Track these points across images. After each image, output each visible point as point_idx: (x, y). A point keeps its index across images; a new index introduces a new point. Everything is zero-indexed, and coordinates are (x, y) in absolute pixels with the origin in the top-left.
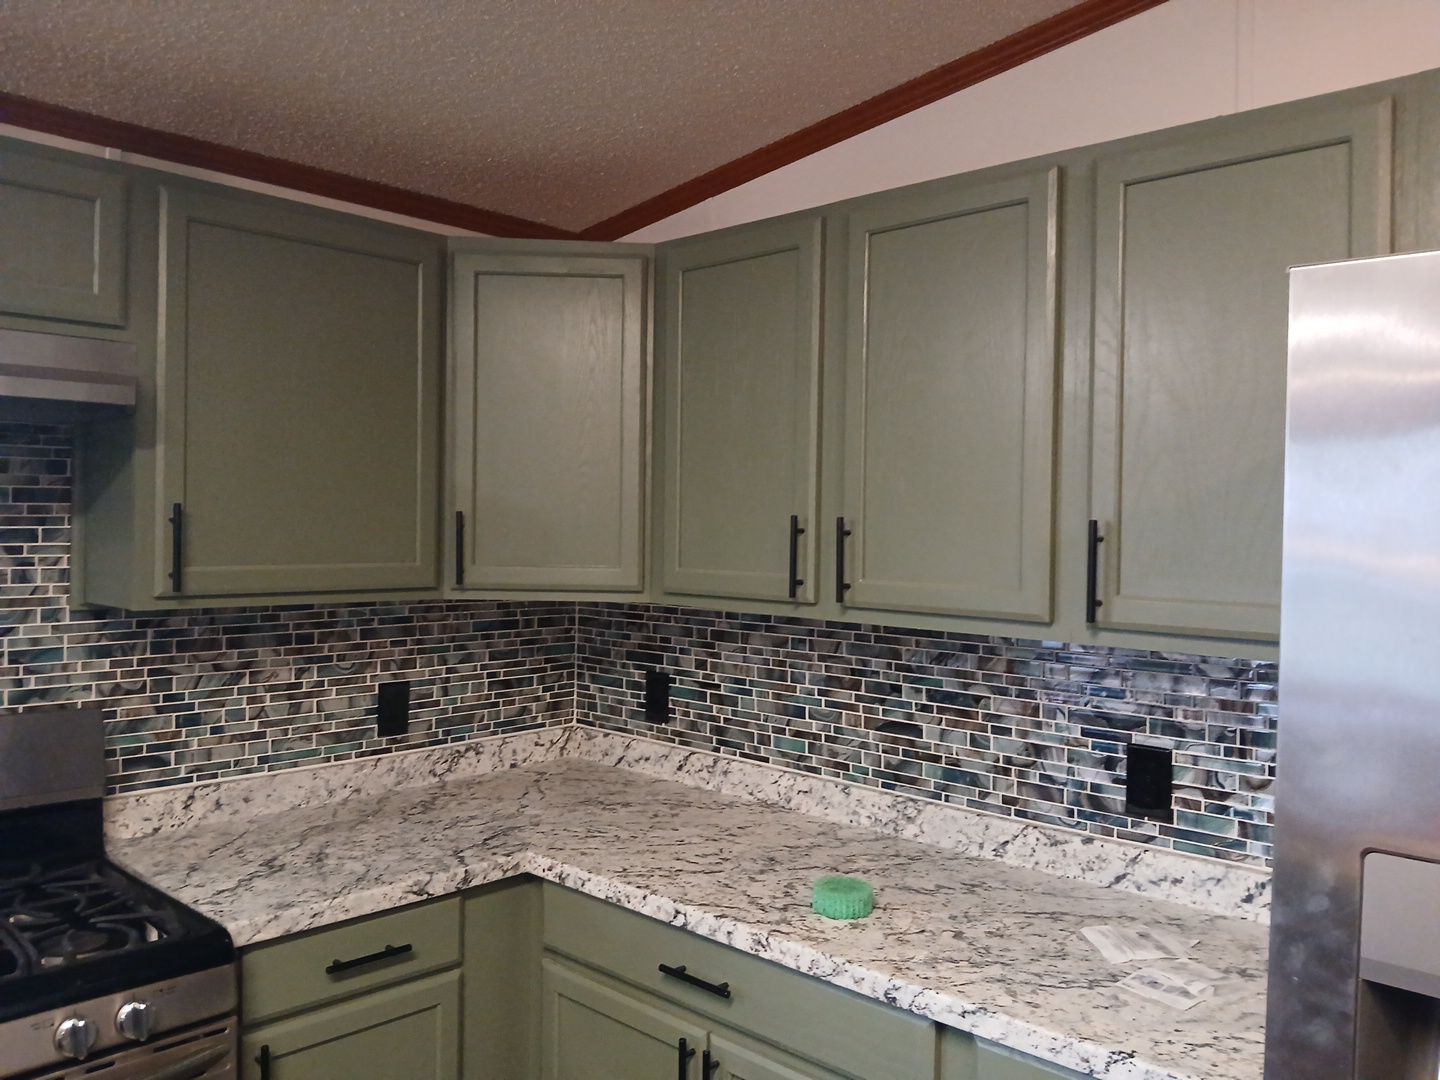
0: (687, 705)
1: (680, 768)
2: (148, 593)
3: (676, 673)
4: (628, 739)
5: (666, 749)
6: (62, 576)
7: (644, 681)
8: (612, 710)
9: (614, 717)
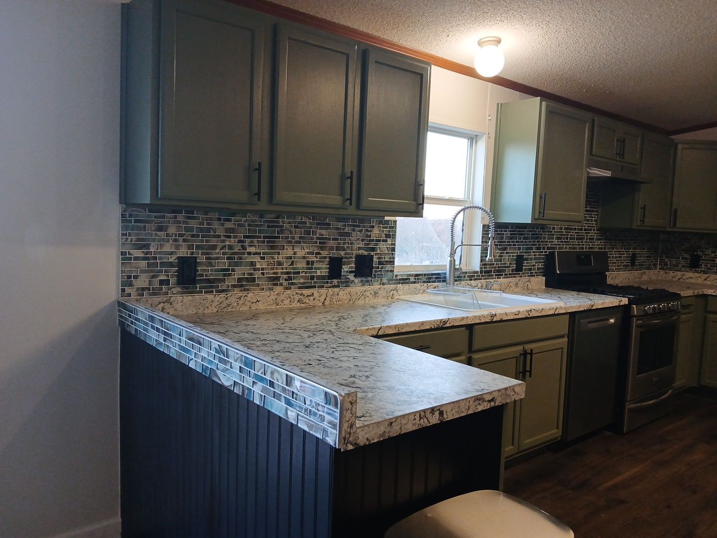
0: (707, 263)
2: (636, 224)
3: (703, 255)
4: (683, 273)
5: (699, 275)
6: (596, 221)
7: (689, 257)
8: (674, 266)
9: (675, 268)
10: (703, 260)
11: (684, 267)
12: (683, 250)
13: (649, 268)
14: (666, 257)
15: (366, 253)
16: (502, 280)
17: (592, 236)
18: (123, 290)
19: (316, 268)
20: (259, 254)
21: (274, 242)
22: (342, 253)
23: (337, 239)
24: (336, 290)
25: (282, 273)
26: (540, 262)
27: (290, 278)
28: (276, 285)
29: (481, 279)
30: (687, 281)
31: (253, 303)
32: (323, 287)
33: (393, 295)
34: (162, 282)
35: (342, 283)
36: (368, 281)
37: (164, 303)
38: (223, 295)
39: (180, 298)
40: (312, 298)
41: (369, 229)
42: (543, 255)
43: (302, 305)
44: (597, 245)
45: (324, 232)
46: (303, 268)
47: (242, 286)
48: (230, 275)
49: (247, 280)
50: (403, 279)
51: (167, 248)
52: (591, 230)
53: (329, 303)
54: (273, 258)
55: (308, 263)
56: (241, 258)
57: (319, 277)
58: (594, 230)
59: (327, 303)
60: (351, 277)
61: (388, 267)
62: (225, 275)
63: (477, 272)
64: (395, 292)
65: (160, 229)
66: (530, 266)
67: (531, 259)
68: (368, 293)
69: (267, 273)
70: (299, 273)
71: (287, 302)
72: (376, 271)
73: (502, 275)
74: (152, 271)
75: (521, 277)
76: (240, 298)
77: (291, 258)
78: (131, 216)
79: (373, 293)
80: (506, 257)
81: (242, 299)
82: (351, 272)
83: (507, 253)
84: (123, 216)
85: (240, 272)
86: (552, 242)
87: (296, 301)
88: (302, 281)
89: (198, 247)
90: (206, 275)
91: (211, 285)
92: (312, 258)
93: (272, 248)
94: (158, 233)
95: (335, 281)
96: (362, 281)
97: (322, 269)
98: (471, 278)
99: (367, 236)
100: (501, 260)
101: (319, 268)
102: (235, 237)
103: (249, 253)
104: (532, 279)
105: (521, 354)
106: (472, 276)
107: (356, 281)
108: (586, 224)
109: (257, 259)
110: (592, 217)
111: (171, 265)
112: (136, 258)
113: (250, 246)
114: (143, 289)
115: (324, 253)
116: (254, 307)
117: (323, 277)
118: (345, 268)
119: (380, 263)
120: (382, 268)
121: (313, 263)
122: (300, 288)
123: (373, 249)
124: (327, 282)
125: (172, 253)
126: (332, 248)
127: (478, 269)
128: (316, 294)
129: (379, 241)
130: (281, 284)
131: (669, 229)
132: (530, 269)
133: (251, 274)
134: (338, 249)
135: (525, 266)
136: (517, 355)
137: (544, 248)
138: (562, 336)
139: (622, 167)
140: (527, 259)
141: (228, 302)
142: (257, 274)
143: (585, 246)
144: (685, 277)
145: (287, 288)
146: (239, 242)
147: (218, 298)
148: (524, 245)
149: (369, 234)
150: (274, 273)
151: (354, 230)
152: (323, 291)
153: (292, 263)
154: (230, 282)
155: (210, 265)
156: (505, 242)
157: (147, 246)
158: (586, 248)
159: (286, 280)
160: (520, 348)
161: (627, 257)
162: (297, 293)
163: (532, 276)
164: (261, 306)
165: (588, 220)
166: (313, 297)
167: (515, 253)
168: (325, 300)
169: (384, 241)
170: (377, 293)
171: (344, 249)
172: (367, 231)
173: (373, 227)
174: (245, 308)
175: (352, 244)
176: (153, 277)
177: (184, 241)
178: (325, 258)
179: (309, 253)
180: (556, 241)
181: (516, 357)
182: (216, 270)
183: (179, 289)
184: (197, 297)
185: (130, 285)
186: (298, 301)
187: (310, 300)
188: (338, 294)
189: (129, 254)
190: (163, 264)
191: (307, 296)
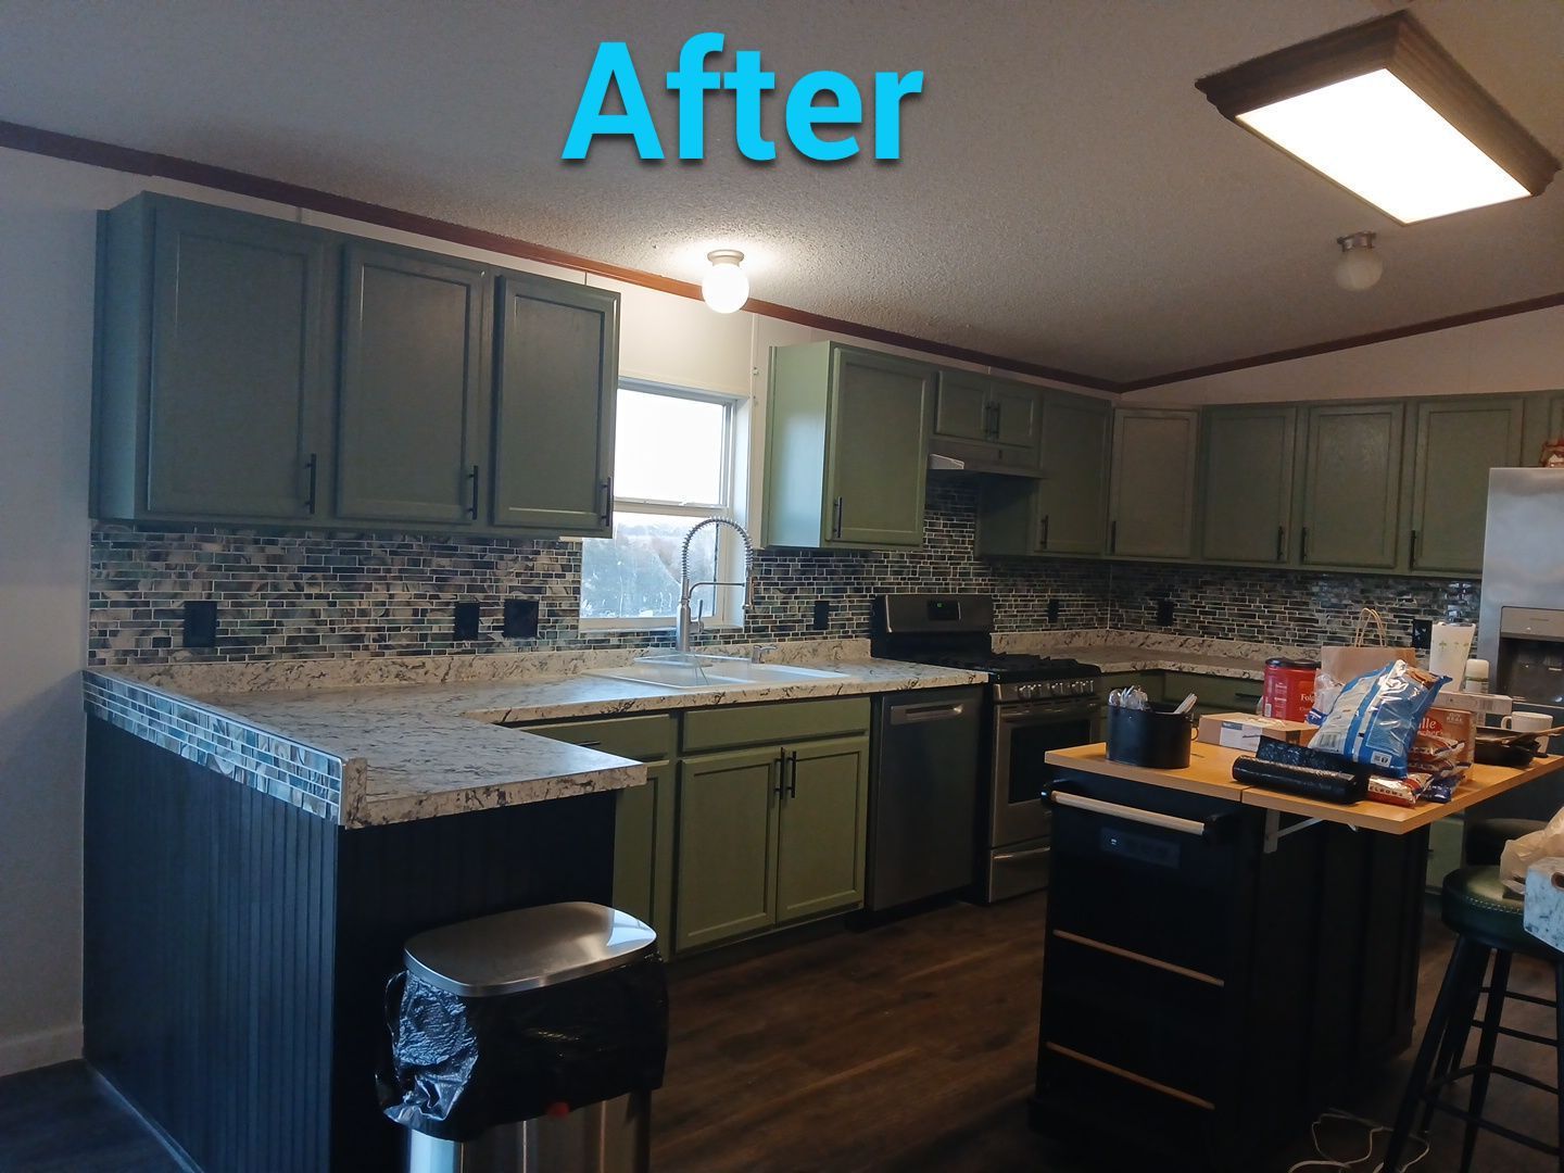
0: (1185, 616)
1: (1181, 646)
2: (1034, 548)
3: (1178, 601)
4: (1147, 634)
5: (1171, 637)
6: (972, 543)
7: (1156, 606)
8: (1134, 621)
9: (1135, 624)
10: (1180, 610)
11: (1148, 623)
12: (1147, 594)
13: (1088, 625)
14: (1121, 607)
15: (524, 597)
16: (788, 644)
17: (964, 568)
18: (92, 654)
19: (429, 621)
20: (327, 597)
21: (353, 577)
22: (480, 596)
23: (470, 573)
24: (468, 658)
25: (367, 629)
26: (862, 614)
27: (382, 638)
28: (358, 648)
29: (746, 642)
30: (1154, 648)
31: (314, 677)
32: (444, 653)
33: (576, 666)
34: (157, 642)
35: (479, 645)
36: (528, 644)
37: (159, 674)
38: (261, 664)
39: (186, 668)
40: (421, 671)
41: (531, 557)
42: (868, 601)
43: (404, 682)
44: (976, 585)
45: (445, 562)
46: (406, 621)
47: (296, 649)
48: (274, 631)
49: (305, 640)
50: (597, 641)
51: (167, 587)
52: (963, 558)
53: (453, 679)
54: (351, 604)
55: (415, 612)
56: (293, 604)
57: (436, 637)
58: (969, 559)
59: (450, 679)
60: (497, 636)
61: (568, 620)
62: (265, 632)
63: (740, 630)
64: (580, 663)
65: (156, 557)
66: (843, 620)
67: (844, 608)
68: (528, 664)
69: (340, 629)
70: (399, 629)
71: (375, 677)
72: (544, 627)
73: (789, 635)
74: (141, 625)
75: (826, 638)
76: (291, 669)
77: (383, 604)
78: (107, 537)
79: (537, 663)
80: (794, 603)
81: (295, 671)
82: (495, 628)
83: (796, 598)
84: (94, 536)
85: (293, 626)
86: (884, 579)
87: (393, 676)
88: (404, 642)
89: (219, 586)
90: (233, 632)
91: (241, 648)
92: (424, 604)
93: (349, 587)
94: (154, 564)
95: (467, 644)
96: (517, 644)
97: (445, 624)
98: (727, 639)
99: (527, 568)
100: (785, 610)
101: (436, 622)
102: (284, 569)
103: (309, 596)
104: (846, 642)
105: (777, 760)
106: (730, 637)
107: (507, 642)
108: (951, 548)
109: (321, 606)
110: (964, 537)
111: (173, 614)
112: (115, 604)
113: (310, 584)
114: (126, 653)
115: (446, 596)
116: (315, 684)
117: (444, 637)
118: (485, 622)
119: (551, 613)
120: (556, 621)
121: (424, 612)
122: (400, 654)
123: (538, 590)
124: (452, 646)
125: (175, 596)
126: (460, 587)
127: (741, 625)
128: (430, 665)
129: (551, 576)
130: (366, 648)
131: (1104, 557)
132: (843, 626)
133: (311, 631)
134: (471, 589)
135: (832, 620)
136: (770, 761)
137: (868, 590)
138: (860, 733)
139: (1000, 452)
140: (836, 608)
141: (269, 675)
142: (321, 631)
143: (953, 587)
144: (1149, 642)
145: (377, 655)
146: (290, 577)
147: (251, 669)
148: (828, 584)
149: (530, 564)
150: (353, 629)
151: (502, 559)
152: (444, 659)
153: (387, 613)
154: (274, 642)
155: (240, 614)
156: (792, 579)
157: (133, 585)
158: (954, 590)
159: (374, 640)
160: (776, 750)
161: (1041, 606)
162: (393, 663)
163: (844, 637)
164: (328, 683)
165: (957, 542)
166: (424, 670)
167: (814, 598)
168: (447, 674)
169: (558, 576)
170: (546, 664)
171: (482, 590)
172: (527, 559)
173: (538, 553)
174: (301, 686)
175: (497, 581)
176: (144, 633)
177: (195, 576)
178: (448, 604)
179: (417, 596)
180: (891, 578)
181: (768, 764)
182: (251, 624)
183: (186, 654)
184: (217, 665)
185: (105, 645)
186: (397, 676)
187: (417, 674)
188: (471, 665)
189: (104, 596)
190: (159, 613)
191: (413, 668)
